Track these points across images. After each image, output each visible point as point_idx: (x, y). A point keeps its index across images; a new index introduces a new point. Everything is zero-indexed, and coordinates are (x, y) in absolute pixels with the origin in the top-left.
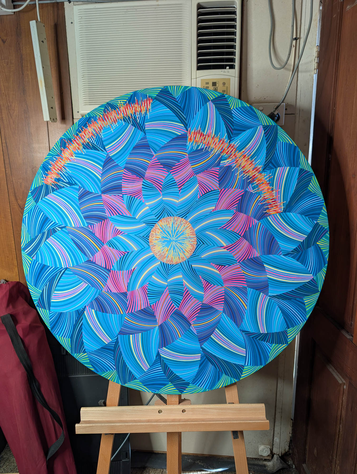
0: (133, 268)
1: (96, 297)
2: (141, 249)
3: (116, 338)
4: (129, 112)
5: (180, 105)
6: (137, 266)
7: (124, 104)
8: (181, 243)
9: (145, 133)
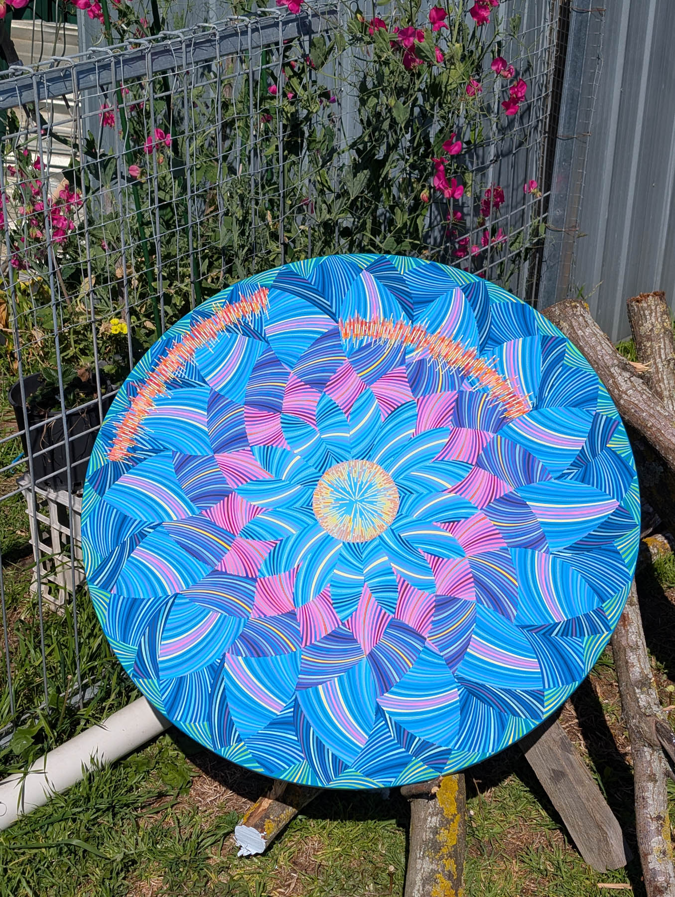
0: (296, 566)
1: (240, 632)
2: (303, 528)
3: (294, 698)
4: (234, 317)
5: (315, 287)
6: (301, 560)
7: (223, 307)
8: (371, 503)
9: (267, 342)
